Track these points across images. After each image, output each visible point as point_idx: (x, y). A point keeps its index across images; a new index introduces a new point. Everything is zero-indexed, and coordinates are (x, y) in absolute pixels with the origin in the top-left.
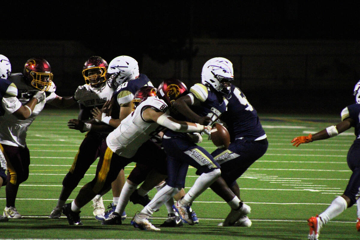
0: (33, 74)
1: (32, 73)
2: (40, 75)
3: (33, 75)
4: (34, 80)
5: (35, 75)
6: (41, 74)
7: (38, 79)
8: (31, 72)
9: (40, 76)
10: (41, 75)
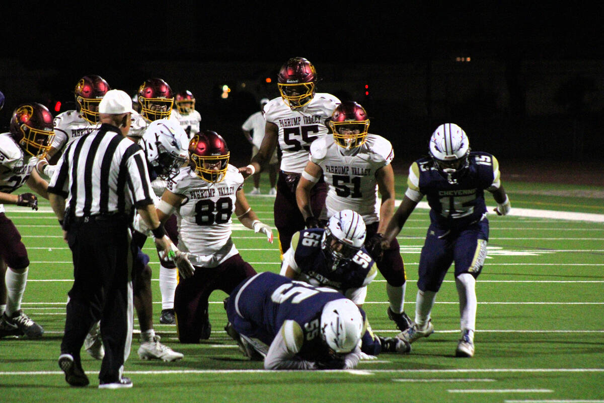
0: (25, 129)
1: (24, 127)
2: (34, 133)
3: (24, 131)
4: (24, 138)
5: (27, 131)
6: (36, 132)
7: (31, 139)
8: (22, 125)
9: (35, 135)
10: (37, 134)
